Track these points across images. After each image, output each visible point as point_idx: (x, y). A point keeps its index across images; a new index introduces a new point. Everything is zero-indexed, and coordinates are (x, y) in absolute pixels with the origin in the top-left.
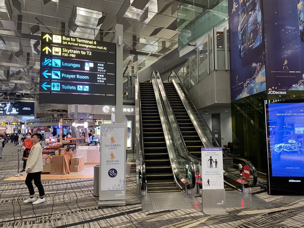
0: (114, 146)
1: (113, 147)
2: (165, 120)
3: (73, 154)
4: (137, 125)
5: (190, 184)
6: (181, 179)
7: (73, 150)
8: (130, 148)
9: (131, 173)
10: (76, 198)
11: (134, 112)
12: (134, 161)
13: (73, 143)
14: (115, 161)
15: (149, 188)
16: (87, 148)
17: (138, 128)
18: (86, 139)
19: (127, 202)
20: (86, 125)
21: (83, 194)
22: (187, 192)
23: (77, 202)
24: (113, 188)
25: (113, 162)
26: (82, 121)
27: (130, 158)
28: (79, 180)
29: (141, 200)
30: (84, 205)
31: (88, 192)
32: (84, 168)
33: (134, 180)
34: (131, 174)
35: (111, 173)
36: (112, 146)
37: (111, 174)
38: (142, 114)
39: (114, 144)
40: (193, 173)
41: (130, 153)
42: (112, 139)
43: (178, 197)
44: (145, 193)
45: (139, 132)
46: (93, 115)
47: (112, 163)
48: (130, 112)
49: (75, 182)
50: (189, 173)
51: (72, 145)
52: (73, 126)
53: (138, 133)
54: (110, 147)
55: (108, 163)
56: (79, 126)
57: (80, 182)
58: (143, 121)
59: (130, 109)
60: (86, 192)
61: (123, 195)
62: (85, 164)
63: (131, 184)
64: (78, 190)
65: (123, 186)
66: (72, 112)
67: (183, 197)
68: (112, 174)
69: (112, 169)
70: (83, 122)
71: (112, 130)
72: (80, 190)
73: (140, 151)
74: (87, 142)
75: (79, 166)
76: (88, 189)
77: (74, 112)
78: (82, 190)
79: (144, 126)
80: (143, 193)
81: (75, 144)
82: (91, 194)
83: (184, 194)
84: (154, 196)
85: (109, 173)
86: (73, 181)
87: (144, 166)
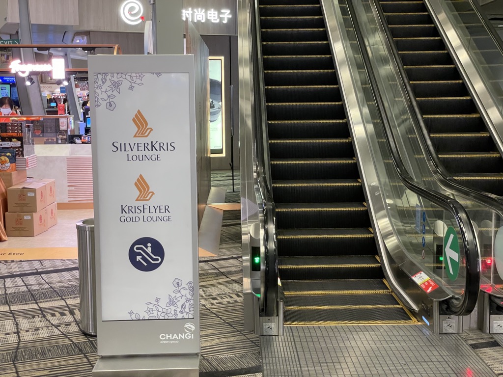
0: (150, 147)
1: (144, 153)
2: (351, 52)
3: (14, 174)
4: (245, 73)
5: (453, 298)
6: (414, 275)
7: (13, 160)
8: (221, 151)
9: (222, 241)
10: (13, 339)
11: (234, 21)
12: (233, 198)
13: (10, 134)
14: (153, 210)
15: (290, 308)
16: (64, 150)
17: (246, 84)
18: (61, 120)
19: (205, 362)
20: (57, 68)
21: (42, 324)
22: (441, 328)
23: (16, 357)
24: (149, 311)
25: (147, 211)
26: (42, 53)
27: (221, 185)
28: (37, 265)
29: (260, 353)
30: (38, 370)
31: (62, 314)
32: (59, 221)
33: (233, 269)
34: (224, 246)
35: (140, 254)
36: (142, 148)
37: (139, 258)
38: (262, 34)
39: (148, 140)
40: (469, 255)
41: (220, 169)
42: (140, 121)
43: (404, 344)
44: (274, 326)
45: (252, 98)
46: (87, 33)
47: (141, 215)
48: (220, 25)
49: (20, 276)
50: (451, 254)
51: (10, 139)
52: (13, 71)
53: (247, 99)
54: (131, 154)
55: (127, 215)
56: (33, 73)
57: (40, 273)
58: (264, 60)
59: (220, 13)
60: (53, 315)
61: (189, 336)
62: (61, 206)
63: (222, 287)
64: (26, 307)
65: (187, 305)
66: (9, 21)
67: (422, 344)
68: (144, 258)
69: (144, 241)
70: (47, 59)
71: (138, 81)
72: (35, 306)
73: (254, 168)
74: (66, 131)
75: (36, 216)
76: (62, 303)
77: (18, 22)
78: (42, 305)
79: (269, 81)
80: (266, 326)
81: (20, 139)
82: (73, 324)
83: (427, 332)
84: (309, 339)
85: (132, 255)
86: (15, 269)
87: (272, 228)
